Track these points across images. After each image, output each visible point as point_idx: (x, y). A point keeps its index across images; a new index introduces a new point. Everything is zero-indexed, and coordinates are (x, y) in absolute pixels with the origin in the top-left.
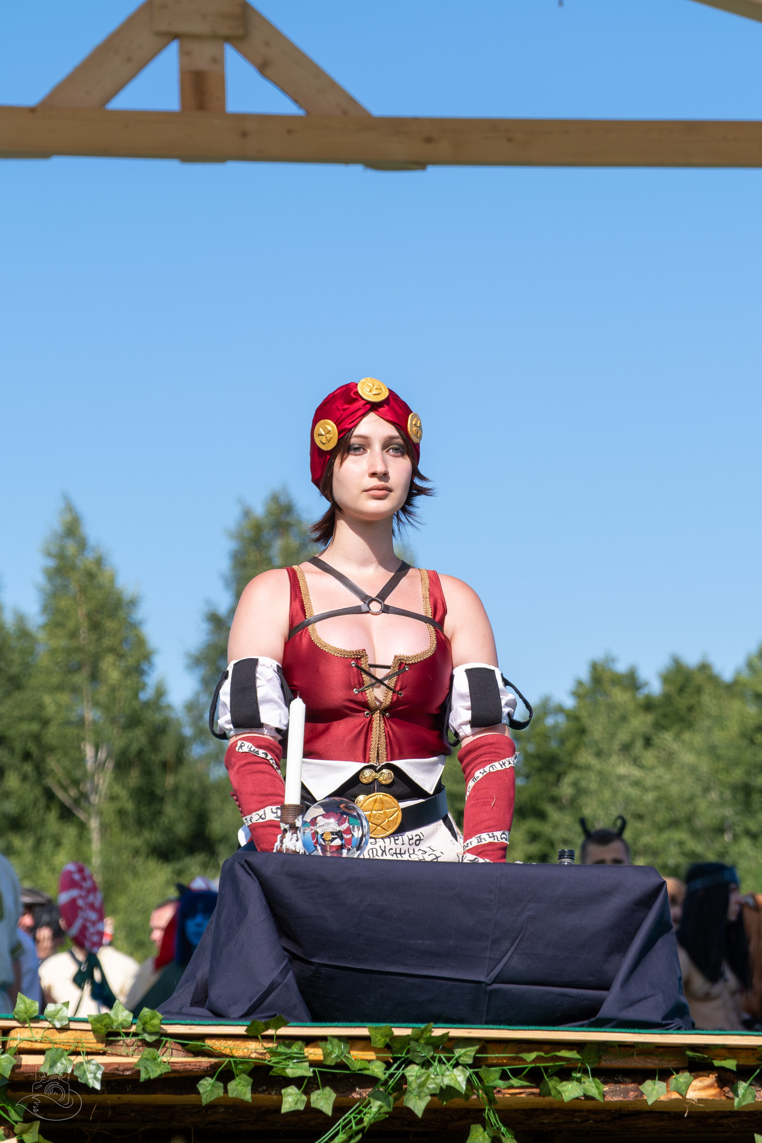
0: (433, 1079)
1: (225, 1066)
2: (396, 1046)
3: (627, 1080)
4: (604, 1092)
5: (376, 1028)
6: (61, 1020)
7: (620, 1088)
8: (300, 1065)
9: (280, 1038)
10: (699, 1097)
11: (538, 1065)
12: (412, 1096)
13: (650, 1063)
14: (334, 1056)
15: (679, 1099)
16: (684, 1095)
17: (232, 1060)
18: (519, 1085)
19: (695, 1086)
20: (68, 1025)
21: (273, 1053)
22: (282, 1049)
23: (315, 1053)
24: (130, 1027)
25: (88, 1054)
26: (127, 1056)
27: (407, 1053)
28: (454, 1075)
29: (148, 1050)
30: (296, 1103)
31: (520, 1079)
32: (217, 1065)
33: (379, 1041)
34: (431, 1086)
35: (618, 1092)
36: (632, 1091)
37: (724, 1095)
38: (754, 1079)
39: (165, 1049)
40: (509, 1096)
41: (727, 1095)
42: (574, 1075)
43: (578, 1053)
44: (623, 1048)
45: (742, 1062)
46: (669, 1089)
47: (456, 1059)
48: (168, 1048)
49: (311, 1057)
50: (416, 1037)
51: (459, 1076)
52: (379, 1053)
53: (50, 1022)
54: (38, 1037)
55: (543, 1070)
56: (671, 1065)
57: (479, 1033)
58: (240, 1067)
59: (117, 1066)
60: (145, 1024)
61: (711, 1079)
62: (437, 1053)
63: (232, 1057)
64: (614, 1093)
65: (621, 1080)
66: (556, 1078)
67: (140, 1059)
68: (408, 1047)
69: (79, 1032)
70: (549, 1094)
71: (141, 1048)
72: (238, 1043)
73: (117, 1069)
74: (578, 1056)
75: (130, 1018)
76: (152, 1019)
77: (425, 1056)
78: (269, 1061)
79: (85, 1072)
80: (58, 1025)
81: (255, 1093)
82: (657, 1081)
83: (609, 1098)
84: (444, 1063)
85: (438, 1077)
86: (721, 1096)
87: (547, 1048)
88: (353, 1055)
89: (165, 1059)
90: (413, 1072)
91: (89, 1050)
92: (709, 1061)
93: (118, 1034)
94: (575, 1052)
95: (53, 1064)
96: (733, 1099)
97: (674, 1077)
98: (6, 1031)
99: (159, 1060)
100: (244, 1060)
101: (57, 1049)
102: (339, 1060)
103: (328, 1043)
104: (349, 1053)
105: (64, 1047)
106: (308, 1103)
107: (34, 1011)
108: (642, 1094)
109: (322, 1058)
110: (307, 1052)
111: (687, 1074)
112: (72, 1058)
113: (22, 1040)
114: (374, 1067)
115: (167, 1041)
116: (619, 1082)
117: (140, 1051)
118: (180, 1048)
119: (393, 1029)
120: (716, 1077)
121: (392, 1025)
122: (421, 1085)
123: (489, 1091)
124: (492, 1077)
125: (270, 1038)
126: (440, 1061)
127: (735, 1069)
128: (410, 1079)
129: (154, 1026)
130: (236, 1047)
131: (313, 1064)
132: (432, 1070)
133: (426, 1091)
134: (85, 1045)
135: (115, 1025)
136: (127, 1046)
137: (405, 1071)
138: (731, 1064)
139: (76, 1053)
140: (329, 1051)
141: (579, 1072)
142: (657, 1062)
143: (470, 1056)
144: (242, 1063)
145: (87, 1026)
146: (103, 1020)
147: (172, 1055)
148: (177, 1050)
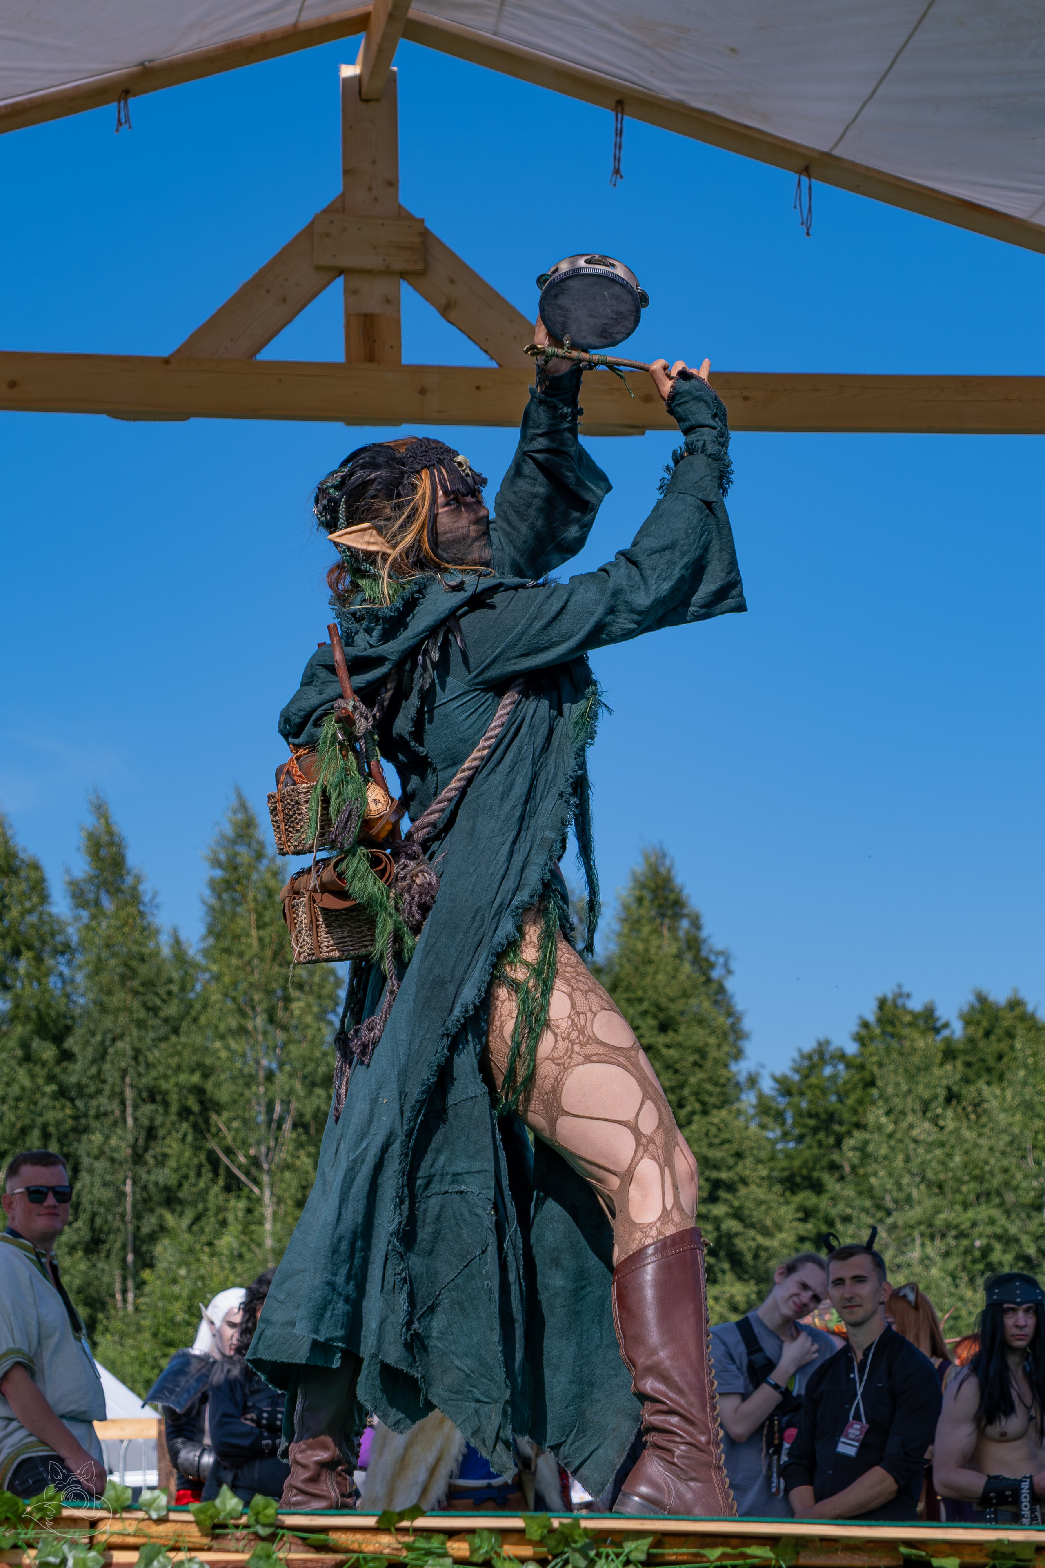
1: (353, 1564)
2: (555, 1539)
6: (158, 1509)
8: (442, 1561)
9: (418, 1531)
11: (724, 1563)
13: (858, 1560)
14: (482, 1551)
17: (361, 1556)
20: (167, 1515)
21: (409, 1548)
22: (421, 1544)
23: (460, 1548)
24: (240, 1518)
25: (190, 1550)
26: (237, 1551)
29: (261, 1545)
32: (344, 1562)
33: (535, 1533)
39: (281, 1543)
43: (771, 1550)
44: (826, 1543)
45: (968, 1560)
47: (627, 1555)
48: (285, 1543)
49: (456, 1553)
52: (535, 1548)
53: (146, 1512)
54: (131, 1530)
57: (655, 1525)
58: (371, 1564)
59: (224, 1565)
60: (257, 1514)
62: (603, 1548)
63: (361, 1552)
67: (252, 1557)
69: (179, 1524)
71: (253, 1543)
72: (368, 1536)
74: (771, 1555)
75: (240, 1507)
76: (266, 1507)
78: (405, 1558)
80: (154, 1515)
84: (613, 1560)
87: (734, 1542)
88: (505, 1551)
89: (281, 1555)
91: (191, 1545)
92: (928, 1558)
93: (225, 1526)
94: (768, 1548)
95: (149, 1562)
98: (93, 1524)
99: (274, 1556)
100: (375, 1557)
101: (154, 1545)
102: (488, 1557)
103: (476, 1536)
104: (501, 1546)
105: (162, 1542)
107: (127, 1499)
109: (467, 1553)
110: (450, 1547)
112: (172, 1555)
113: (112, 1534)
115: (283, 1535)
117: (252, 1547)
118: (299, 1542)
125: (405, 1531)
126: (608, 1557)
129: (268, 1517)
130: (365, 1541)
131: (458, 1561)
134: (187, 1539)
135: (223, 1514)
136: (237, 1540)
139: (176, 1549)
140: (477, 1547)
142: (865, 1558)
143: (642, 1551)
144: (374, 1559)
145: (190, 1517)
146: (208, 1510)
147: (290, 1551)
148: (296, 1544)
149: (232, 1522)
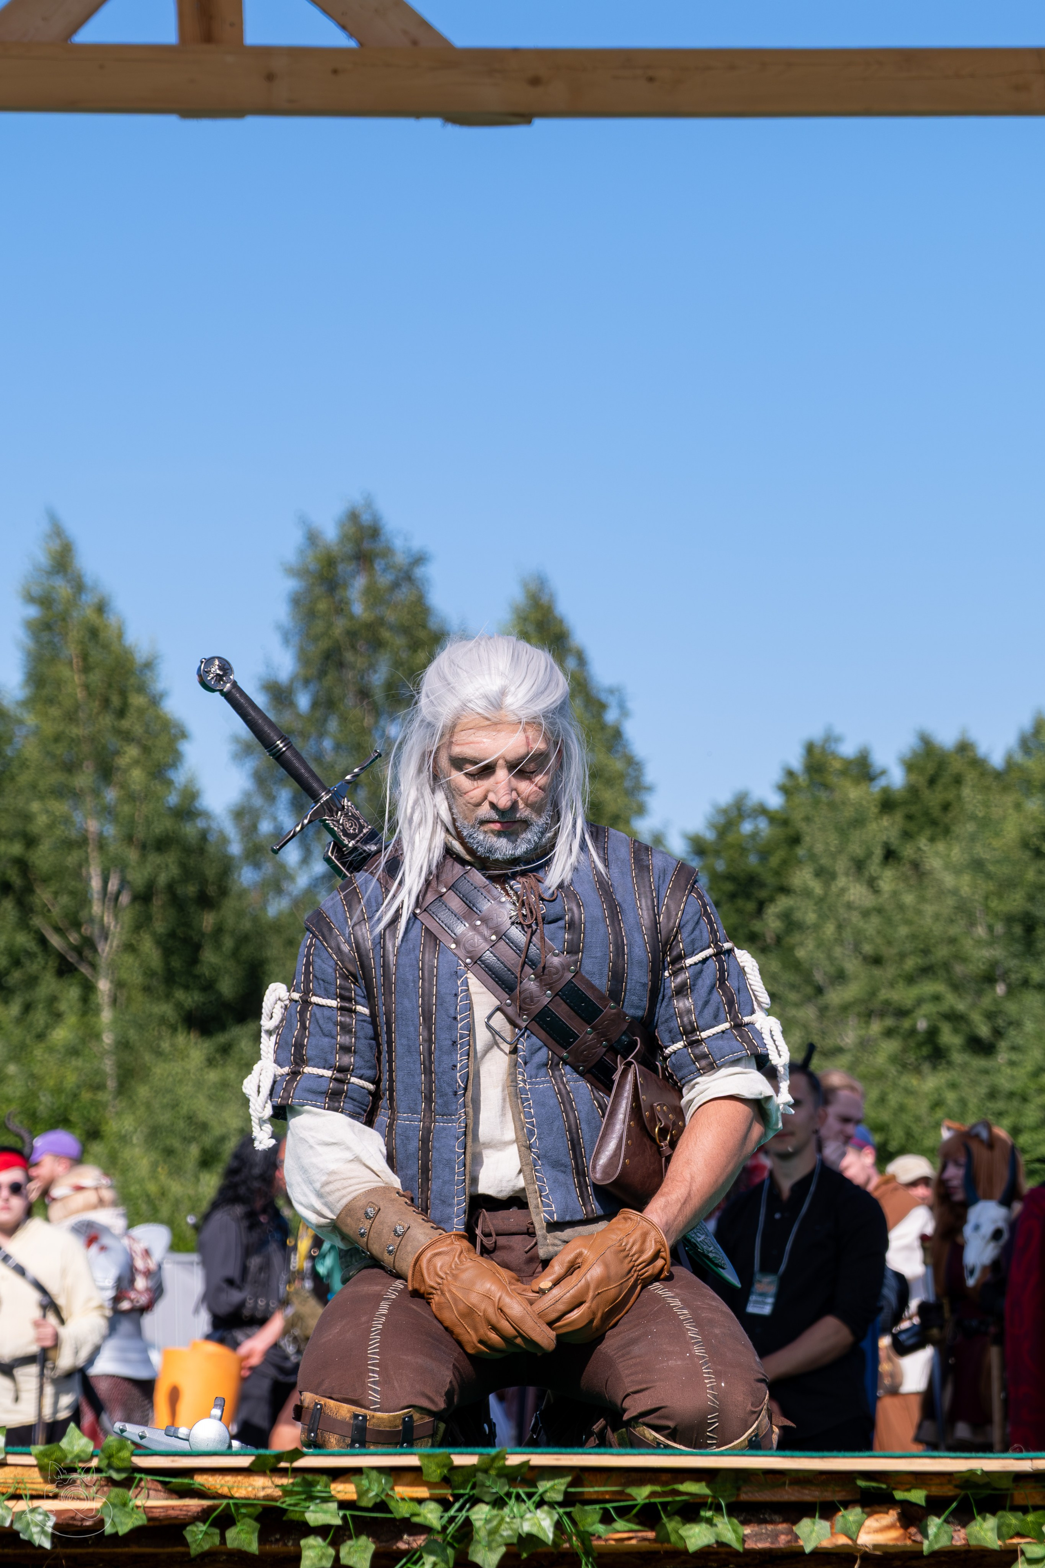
0: (508, 1523)
1: (223, 1510)
2: (457, 1478)
3: (776, 1518)
4: (745, 1535)
5: (429, 1456)
7: (767, 1529)
8: (325, 1506)
9: (298, 1471)
10: (875, 1542)
11: (653, 1500)
12: (480, 1547)
13: (808, 1495)
14: (372, 1494)
15: (847, 1545)
16: (854, 1538)
17: (231, 1501)
18: (626, 1529)
19: (869, 1527)
20: (5, 1459)
21: (287, 1492)
22: (300, 1486)
23: (345, 1490)
24: (90, 1460)
25: (33, 1497)
26: (87, 1499)
27: (473, 1487)
28: (538, 1519)
29: (116, 1490)
30: (321, 1559)
31: (629, 1521)
32: (212, 1509)
33: (434, 1473)
34: (505, 1534)
35: (764, 1536)
36: (783, 1533)
37: (910, 1538)
38: (951, 1513)
39: (138, 1489)
40: (613, 1542)
41: (913, 1538)
42: (703, 1513)
43: (708, 1486)
44: (771, 1476)
45: (936, 1491)
46: (835, 1531)
47: (541, 1496)
48: (142, 1488)
49: (341, 1497)
50: (484, 1466)
51: (544, 1519)
52: (434, 1488)
55: (660, 1507)
56: (837, 1497)
57: (571, 1460)
58: (243, 1510)
59: (72, 1515)
60: (110, 1457)
61: (891, 1517)
62: (514, 1487)
63: (232, 1498)
64: (757, 1536)
65: (768, 1519)
66: (678, 1518)
67: (105, 1505)
68: (474, 1480)
69: (19, 1468)
70: (668, 1540)
71: (105, 1489)
72: (240, 1478)
73: (73, 1518)
74: (707, 1491)
75: (90, 1447)
76: (120, 1450)
77: (497, 1493)
78: (283, 1503)
79: (28, 1524)
81: (265, 1544)
82: (817, 1519)
83: (750, 1545)
84: (524, 1501)
85: (515, 1521)
86: (905, 1539)
87: (664, 1477)
88: (399, 1493)
89: (139, 1502)
90: (481, 1514)
91: (34, 1493)
92: (889, 1490)
94: (704, 1484)
96: (922, 1543)
97: (840, 1514)
99: (131, 1504)
100: (248, 1502)
102: (378, 1500)
103: (364, 1476)
104: (392, 1489)
106: (337, 1558)
108: (797, 1537)
109: (354, 1497)
110: (335, 1489)
111: (858, 1510)
112: (11, 1504)
114: (426, 1511)
115: (141, 1480)
116: (765, 1522)
117: (104, 1493)
118: (160, 1487)
119: (453, 1457)
120: (898, 1514)
121: (451, 1450)
122: (493, 1532)
123: (585, 1537)
124: (589, 1520)
125: (284, 1472)
126: (518, 1497)
127: (923, 1503)
128: (478, 1524)
129: (123, 1460)
130: (236, 1484)
131: (343, 1505)
132: (506, 1510)
133: (500, 1540)
134: (29, 1486)
135: (70, 1457)
136: (87, 1486)
137: (470, 1513)
138: (918, 1496)
139: (17, 1497)
140: (365, 1488)
141: (710, 1509)
142: (817, 1493)
143: (559, 1491)
144: (245, 1506)
145: (31, 1460)
146: (52, 1453)
147: (148, 1497)
148: (156, 1490)
149: (82, 1465)
